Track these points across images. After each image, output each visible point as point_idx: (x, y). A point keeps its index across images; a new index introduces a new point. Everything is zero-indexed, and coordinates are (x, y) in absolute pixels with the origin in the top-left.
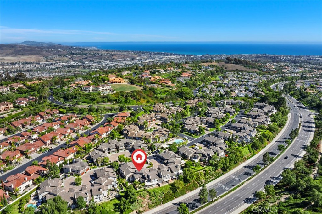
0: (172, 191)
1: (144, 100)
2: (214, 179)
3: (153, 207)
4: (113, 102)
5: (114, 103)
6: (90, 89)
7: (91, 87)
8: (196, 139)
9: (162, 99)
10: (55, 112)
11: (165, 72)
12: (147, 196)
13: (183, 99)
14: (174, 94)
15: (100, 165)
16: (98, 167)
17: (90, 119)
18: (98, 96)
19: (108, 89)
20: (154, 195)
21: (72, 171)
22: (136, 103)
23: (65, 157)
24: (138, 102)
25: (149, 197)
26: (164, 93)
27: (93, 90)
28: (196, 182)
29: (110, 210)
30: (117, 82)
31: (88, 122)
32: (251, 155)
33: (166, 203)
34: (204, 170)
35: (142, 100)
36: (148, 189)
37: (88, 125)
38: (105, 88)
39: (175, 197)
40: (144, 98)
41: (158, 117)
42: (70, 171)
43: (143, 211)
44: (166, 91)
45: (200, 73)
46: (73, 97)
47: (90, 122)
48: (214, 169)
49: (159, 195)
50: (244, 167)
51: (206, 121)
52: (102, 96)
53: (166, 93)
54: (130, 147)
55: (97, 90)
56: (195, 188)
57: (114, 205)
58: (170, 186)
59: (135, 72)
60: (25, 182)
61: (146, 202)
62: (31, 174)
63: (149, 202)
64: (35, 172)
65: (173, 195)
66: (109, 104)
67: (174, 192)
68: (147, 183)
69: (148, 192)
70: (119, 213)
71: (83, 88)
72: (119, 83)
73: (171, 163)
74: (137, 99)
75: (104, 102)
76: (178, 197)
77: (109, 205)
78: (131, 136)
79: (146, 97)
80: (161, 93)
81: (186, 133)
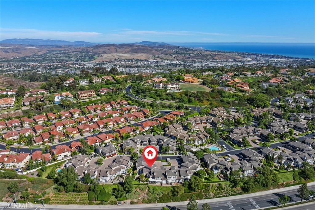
0: (172, 193)
1: (208, 101)
2: (227, 196)
3: (147, 202)
4: (175, 100)
5: (177, 101)
6: (160, 86)
7: (162, 84)
8: (236, 150)
9: (228, 103)
10: (124, 103)
11: (252, 76)
12: (146, 191)
13: (254, 106)
14: (244, 99)
15: (126, 153)
16: (124, 154)
17: (146, 113)
18: (165, 93)
19: (176, 88)
20: (152, 192)
21: (101, 152)
22: (198, 103)
23: (103, 140)
24: (200, 103)
25: (147, 192)
26: (232, 97)
27: (162, 87)
28: (203, 193)
29: (108, 192)
30: (189, 82)
31: (142, 115)
32: (294, 182)
33: (161, 203)
35: (205, 101)
36: (150, 184)
37: (143, 117)
38: (173, 86)
39: (172, 200)
40: (208, 100)
41: (209, 121)
42: (99, 152)
43: (135, 203)
44: (235, 96)
45: (295, 80)
46: (144, 92)
47: (145, 116)
48: (231, 186)
49: (158, 193)
50: (273, 194)
51: (261, 133)
52: (168, 93)
53: (235, 98)
55: (166, 88)
56: (198, 198)
57: (113, 189)
58: (172, 189)
59: (219, 74)
60: (65, 152)
61: (142, 195)
62: (72, 147)
63: (145, 197)
64: (76, 146)
65: (172, 198)
66: (171, 101)
67: (174, 195)
68: (151, 179)
69: (148, 187)
70: (115, 197)
71: (155, 85)
72: (191, 82)
73: (185, 166)
74: (200, 99)
75: (167, 99)
76: (176, 201)
77: (109, 188)
78: (168, 134)
79: (211, 99)
80: (229, 96)
81: (229, 142)
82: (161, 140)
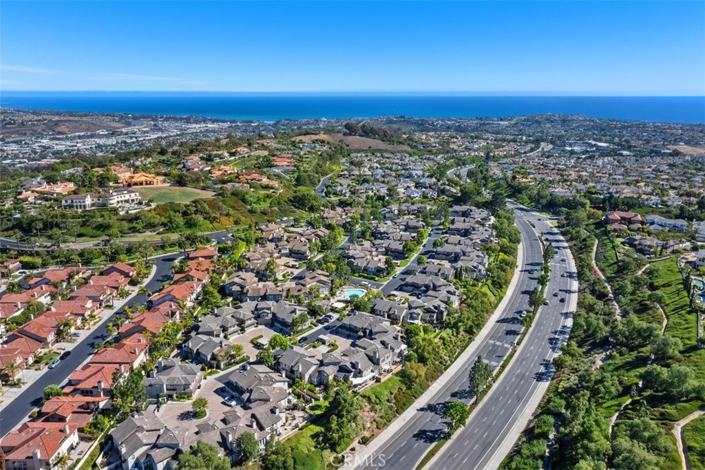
0: (406, 385)
1: (227, 218)
2: (462, 351)
3: (385, 424)
4: (157, 228)
5: (161, 230)
6: (87, 203)
7: (89, 196)
8: (385, 283)
9: (264, 213)
10: (11, 266)
11: (233, 158)
12: (366, 406)
13: (305, 210)
14: (285, 201)
15: (222, 366)
16: (219, 371)
17: (127, 271)
18: (116, 218)
19: (133, 201)
20: (377, 400)
21: (167, 390)
22: (211, 226)
23: (130, 361)
24: (215, 224)
25: (369, 407)
26: (264, 201)
27: (93, 205)
28: (437, 363)
29: (309, 450)
30: (141, 184)
31: (123, 279)
32: (497, 299)
33: (404, 411)
34: (439, 336)
35: (223, 219)
36: (361, 391)
37: (126, 285)
38: (123, 199)
39: (413, 396)
40: (227, 215)
41: (283, 251)
43: (370, 437)
44: (268, 197)
45: (308, 158)
46: (48, 226)
47: (129, 279)
48: (455, 334)
49: (386, 398)
50: (498, 322)
51: (385, 248)
52: (123, 216)
53: (269, 201)
54: (266, 318)
55: (104, 205)
56: (439, 373)
57: (313, 437)
58: (399, 378)
59: (164, 160)
60: (66, 437)
61: (368, 417)
62: (65, 415)
63: (373, 417)
64: (76, 410)
65: (411, 394)
66: (148, 233)
67: (409, 388)
68: (356, 381)
69: (364, 397)
70: (329, 450)
71: (63, 202)
72: (146, 184)
73: (380, 332)
74: (210, 217)
75: (134, 230)
76: (419, 396)
77: (303, 440)
78: (256, 295)
79: (232, 212)
80: (258, 200)
81: (360, 276)
82: (265, 310)
